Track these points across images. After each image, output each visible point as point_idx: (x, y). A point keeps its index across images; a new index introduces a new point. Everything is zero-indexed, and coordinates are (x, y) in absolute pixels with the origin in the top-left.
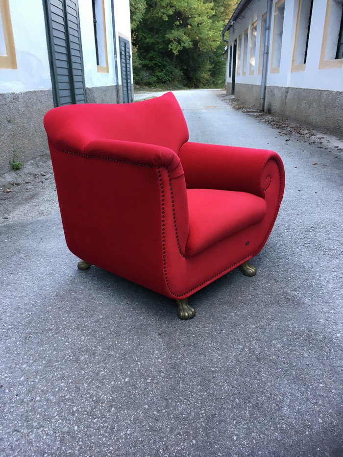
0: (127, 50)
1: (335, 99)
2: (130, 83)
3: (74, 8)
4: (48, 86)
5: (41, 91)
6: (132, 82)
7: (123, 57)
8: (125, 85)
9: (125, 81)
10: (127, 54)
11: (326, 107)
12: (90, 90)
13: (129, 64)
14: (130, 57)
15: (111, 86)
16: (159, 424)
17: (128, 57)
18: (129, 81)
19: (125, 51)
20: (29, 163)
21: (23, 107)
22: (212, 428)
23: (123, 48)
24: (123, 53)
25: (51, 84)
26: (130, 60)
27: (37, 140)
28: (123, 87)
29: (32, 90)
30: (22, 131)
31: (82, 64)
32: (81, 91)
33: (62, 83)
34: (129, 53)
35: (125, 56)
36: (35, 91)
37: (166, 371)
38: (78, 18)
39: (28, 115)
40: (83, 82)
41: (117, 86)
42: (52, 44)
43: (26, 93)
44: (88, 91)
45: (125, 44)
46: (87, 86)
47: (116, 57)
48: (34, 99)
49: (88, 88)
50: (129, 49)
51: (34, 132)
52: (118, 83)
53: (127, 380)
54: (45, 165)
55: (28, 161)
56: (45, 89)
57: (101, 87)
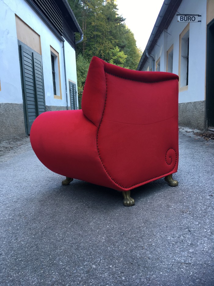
0: (74, 89)
1: (186, 107)
2: (76, 106)
3: (39, 63)
4: (20, 101)
5: (16, 104)
6: (78, 106)
7: (71, 92)
8: (73, 107)
9: (73, 105)
10: (75, 91)
11: (183, 112)
12: (49, 107)
13: (76, 96)
14: (76, 92)
15: (63, 107)
16: (18, 231)
17: (75, 93)
18: (75, 105)
19: (73, 89)
20: (5, 142)
21: (3, 111)
22: (46, 231)
23: (71, 88)
24: (72, 90)
25: (22, 101)
26: (76, 94)
27: (11, 130)
28: (71, 108)
29: (10, 103)
30: (1, 124)
31: (44, 92)
32: (43, 107)
33: (30, 101)
34: (76, 90)
35: (73, 92)
36: (12, 104)
37: (35, 213)
38: (42, 69)
39: (6, 116)
40: (44, 102)
41: (67, 107)
42: (24, 80)
43: (6, 104)
44: (47, 107)
45: (73, 85)
46: (46, 105)
47: (66, 91)
48: (11, 107)
49: (47, 106)
50: (76, 88)
51: (10, 125)
52: (67, 105)
53: (10, 217)
54: (15, 143)
55: (4, 141)
56: (19, 103)
57: (56, 106)
